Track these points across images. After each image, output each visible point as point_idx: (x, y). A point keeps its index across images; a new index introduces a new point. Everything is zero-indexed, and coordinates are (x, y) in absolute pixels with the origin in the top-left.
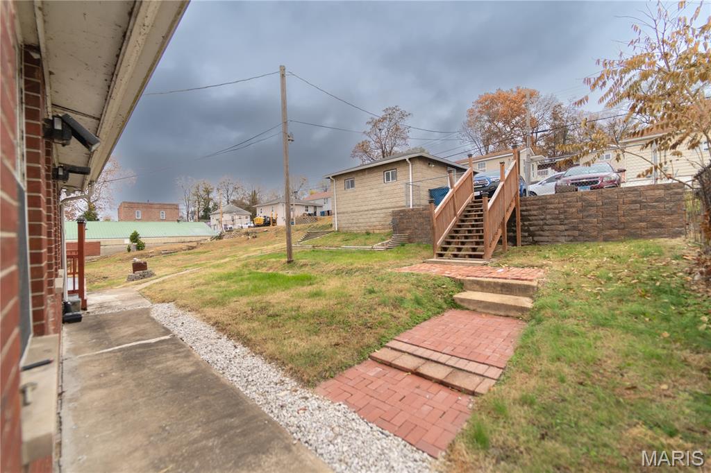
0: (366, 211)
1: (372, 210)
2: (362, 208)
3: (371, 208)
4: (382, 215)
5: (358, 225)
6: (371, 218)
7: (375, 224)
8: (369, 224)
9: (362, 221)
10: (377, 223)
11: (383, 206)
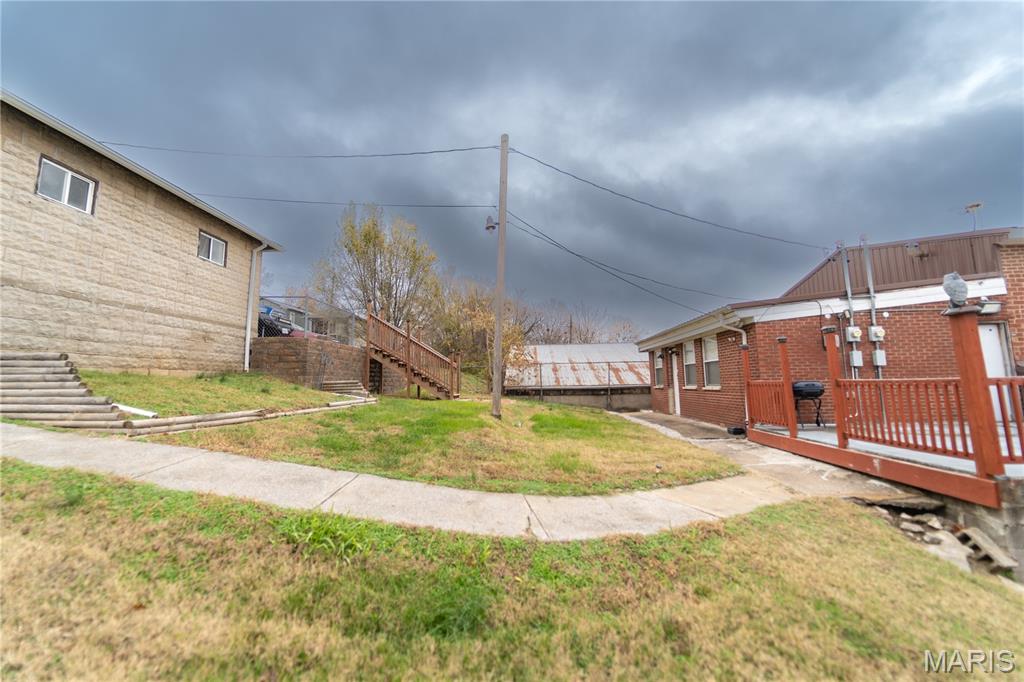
0: (129, 307)
1: (152, 310)
2: (113, 294)
3: (154, 305)
4: (185, 333)
5: (87, 346)
6: (146, 332)
7: (157, 352)
8: (137, 349)
9: (112, 335)
10: (167, 351)
11: (188, 310)
